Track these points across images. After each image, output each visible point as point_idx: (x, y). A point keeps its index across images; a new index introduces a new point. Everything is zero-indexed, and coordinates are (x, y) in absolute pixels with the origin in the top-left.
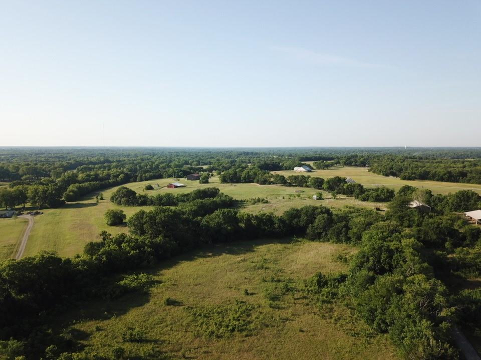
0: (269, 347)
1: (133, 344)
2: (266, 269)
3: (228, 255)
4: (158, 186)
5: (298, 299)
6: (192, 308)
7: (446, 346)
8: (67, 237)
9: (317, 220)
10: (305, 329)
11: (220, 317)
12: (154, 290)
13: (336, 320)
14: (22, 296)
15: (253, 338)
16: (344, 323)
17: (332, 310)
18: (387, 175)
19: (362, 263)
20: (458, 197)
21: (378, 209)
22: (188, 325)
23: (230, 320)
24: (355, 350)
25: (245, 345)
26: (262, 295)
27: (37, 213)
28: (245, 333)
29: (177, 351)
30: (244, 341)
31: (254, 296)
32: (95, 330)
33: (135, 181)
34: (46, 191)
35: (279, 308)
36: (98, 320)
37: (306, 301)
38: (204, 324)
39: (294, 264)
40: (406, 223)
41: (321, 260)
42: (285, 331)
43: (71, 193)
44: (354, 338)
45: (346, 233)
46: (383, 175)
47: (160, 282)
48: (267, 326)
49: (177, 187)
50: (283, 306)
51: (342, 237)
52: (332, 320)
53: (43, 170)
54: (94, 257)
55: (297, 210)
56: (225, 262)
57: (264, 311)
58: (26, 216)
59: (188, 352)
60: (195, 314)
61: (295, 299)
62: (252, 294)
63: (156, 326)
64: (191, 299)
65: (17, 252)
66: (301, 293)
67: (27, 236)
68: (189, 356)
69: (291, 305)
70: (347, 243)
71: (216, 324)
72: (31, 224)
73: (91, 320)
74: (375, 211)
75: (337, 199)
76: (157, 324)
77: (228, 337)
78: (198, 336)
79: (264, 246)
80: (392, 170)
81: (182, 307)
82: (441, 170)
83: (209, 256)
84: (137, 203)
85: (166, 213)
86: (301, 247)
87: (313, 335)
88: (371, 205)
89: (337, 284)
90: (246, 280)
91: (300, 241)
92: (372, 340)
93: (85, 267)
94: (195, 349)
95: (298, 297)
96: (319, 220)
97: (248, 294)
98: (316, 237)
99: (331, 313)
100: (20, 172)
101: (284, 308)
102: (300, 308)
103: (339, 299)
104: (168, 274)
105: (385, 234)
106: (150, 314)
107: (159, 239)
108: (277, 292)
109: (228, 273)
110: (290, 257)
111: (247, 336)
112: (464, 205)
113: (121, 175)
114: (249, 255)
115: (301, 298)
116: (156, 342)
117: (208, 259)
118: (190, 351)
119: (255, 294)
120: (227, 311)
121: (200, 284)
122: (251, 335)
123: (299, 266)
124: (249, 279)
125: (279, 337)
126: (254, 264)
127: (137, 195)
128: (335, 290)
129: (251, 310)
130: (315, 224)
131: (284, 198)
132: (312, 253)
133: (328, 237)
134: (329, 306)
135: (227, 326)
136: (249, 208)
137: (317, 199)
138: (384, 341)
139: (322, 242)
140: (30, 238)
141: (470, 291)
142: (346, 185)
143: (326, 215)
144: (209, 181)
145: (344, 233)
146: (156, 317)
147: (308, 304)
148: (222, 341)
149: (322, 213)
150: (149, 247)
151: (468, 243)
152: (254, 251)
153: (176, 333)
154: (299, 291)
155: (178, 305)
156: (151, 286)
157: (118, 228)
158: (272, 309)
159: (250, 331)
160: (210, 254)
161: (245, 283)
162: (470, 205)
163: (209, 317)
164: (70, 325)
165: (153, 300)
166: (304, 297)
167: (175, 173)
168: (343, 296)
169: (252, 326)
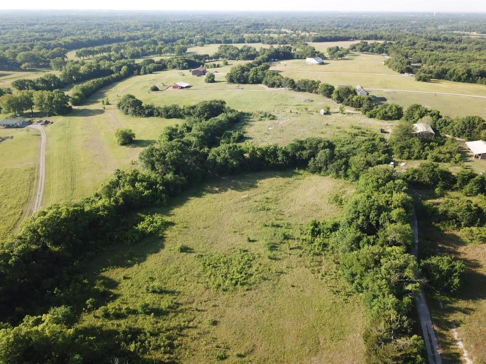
0: (265, 303)
1: (155, 295)
2: (267, 210)
3: (233, 191)
4: (164, 85)
5: (293, 249)
6: (202, 256)
7: (404, 318)
8: (82, 159)
9: (319, 154)
10: (295, 284)
11: (225, 268)
12: (168, 233)
13: (323, 276)
14: (57, 249)
15: (253, 292)
16: (329, 279)
17: (320, 263)
18: (402, 72)
19: (353, 219)
20: (464, 122)
21: (382, 131)
22: (199, 276)
23: (234, 272)
24: (334, 310)
25: (246, 300)
26: (262, 242)
27: (47, 123)
28: (246, 287)
29: (190, 303)
30: (245, 295)
31: (255, 243)
32: (122, 279)
33: (139, 74)
34: (52, 98)
35: (275, 259)
36: (124, 267)
37: (300, 252)
38: (212, 276)
39: (292, 204)
40: (406, 155)
41: (318, 201)
42: (279, 285)
43: (76, 97)
44: (335, 295)
45: (346, 170)
46: (399, 72)
47: (172, 224)
48: (265, 279)
49: (182, 88)
50: (280, 257)
51: (341, 173)
52: (320, 275)
53: (41, 56)
54: (112, 199)
55: (301, 142)
56: (230, 200)
57: (263, 262)
58: (37, 126)
59: (200, 304)
60: (205, 263)
61: (291, 249)
62: (253, 241)
63: (173, 276)
64: (201, 246)
65: (38, 177)
66: (296, 242)
67: (44, 157)
68: (200, 309)
69: (286, 255)
70: (345, 179)
71: (222, 276)
72: (44, 137)
73: (117, 267)
74: (379, 133)
75: (344, 113)
76: (173, 274)
77: (232, 291)
78: (207, 288)
79: (267, 180)
80: (408, 66)
81: (193, 255)
82: (460, 68)
83: (216, 192)
84: (144, 113)
85: (175, 152)
86: (302, 181)
87: (301, 291)
88: (376, 124)
89: (328, 234)
90: (249, 224)
91: (301, 174)
92: (349, 299)
93: (106, 212)
94: (205, 301)
95: (294, 246)
96: (322, 155)
97: (250, 241)
98: (317, 170)
99: (320, 267)
100: (18, 59)
101: (280, 259)
102: (294, 259)
103: (328, 251)
104: (179, 213)
105: (380, 181)
106: (166, 262)
107: (169, 176)
108: (275, 241)
109: (234, 214)
110: (290, 195)
111: (247, 290)
112: (468, 132)
113: (123, 67)
114: (252, 192)
115: (296, 248)
116: (173, 293)
117: (215, 195)
118: (201, 303)
119: (256, 241)
120: (231, 260)
121: (209, 227)
122: (251, 289)
123: (297, 208)
124: (252, 223)
125: (274, 291)
126: (257, 203)
127: (143, 105)
128: (326, 241)
129: (252, 261)
130: (317, 159)
131: (291, 112)
132: (312, 190)
133: (328, 171)
134: (318, 258)
135: (232, 279)
136: (255, 127)
137: (324, 114)
138: (359, 301)
139: (322, 176)
140: (47, 159)
141: (439, 259)
142: (355, 97)
143: (328, 150)
144: (215, 80)
145: (343, 170)
146: (172, 266)
147: (301, 256)
148: (227, 295)
149: (324, 148)
150: (161, 185)
151: (457, 186)
152: (257, 187)
153: (189, 284)
154: (295, 239)
155: (189, 252)
156: (165, 229)
157: (128, 148)
158: (270, 260)
159: (250, 285)
160: (217, 189)
161: (248, 227)
162: (474, 132)
163: (216, 267)
164: (100, 272)
165: (168, 245)
166: (299, 248)
167: (179, 63)
168: (332, 248)
169: (252, 279)
